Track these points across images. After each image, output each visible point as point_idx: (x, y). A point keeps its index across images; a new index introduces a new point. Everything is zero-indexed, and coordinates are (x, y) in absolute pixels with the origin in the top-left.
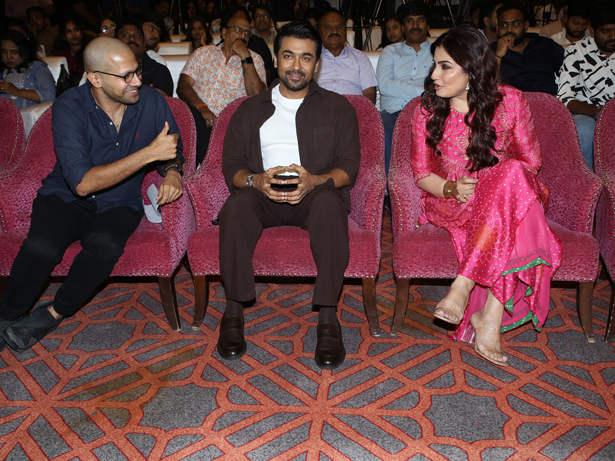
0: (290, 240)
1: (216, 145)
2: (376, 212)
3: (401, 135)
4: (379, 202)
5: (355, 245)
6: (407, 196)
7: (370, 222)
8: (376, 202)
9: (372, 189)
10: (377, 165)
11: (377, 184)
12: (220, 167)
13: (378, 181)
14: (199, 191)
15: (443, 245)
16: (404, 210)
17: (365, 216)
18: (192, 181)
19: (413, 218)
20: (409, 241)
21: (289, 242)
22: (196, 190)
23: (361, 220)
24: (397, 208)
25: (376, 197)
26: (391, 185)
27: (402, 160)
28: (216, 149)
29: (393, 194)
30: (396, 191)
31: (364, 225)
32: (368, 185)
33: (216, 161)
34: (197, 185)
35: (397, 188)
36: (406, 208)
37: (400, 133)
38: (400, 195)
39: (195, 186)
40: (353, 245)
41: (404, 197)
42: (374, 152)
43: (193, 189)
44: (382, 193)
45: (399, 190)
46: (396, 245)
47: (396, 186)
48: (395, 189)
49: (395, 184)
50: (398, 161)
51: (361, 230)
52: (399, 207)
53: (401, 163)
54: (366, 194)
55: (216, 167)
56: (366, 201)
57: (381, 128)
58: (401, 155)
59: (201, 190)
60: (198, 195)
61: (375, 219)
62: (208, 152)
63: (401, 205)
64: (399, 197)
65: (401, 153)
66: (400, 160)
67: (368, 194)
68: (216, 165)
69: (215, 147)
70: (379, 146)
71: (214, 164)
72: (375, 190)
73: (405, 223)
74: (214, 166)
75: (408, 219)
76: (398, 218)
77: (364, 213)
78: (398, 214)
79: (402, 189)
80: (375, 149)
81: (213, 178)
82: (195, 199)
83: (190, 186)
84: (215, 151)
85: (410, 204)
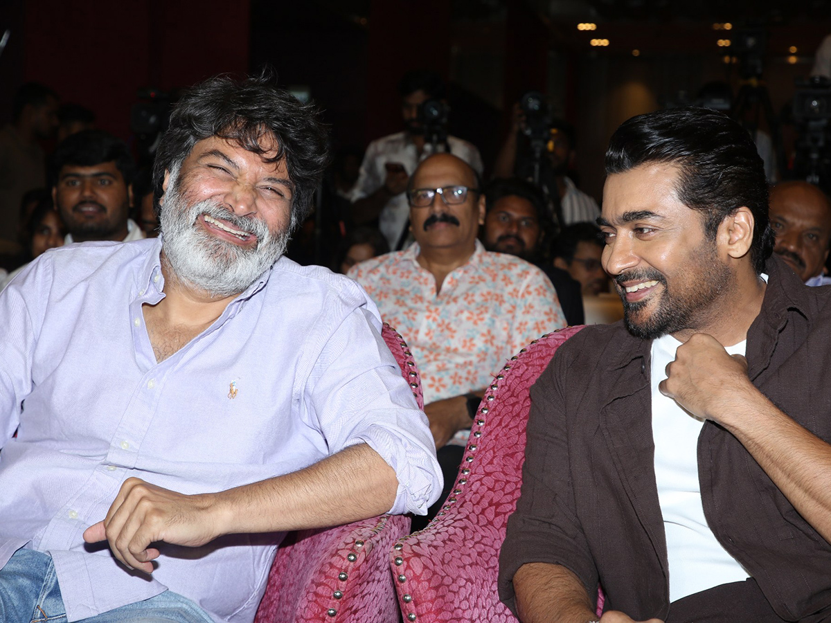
1: (489, 455)
12: (504, 525)
14: (436, 588)
18: (415, 548)
22: (429, 581)
28: (489, 469)
33: (491, 504)
34: (431, 566)
39: (425, 567)
43: (417, 578)
55: (491, 523)
59: (441, 585)
60: (432, 601)
62: (461, 476)
68: (491, 517)
69: (485, 462)
71: (483, 512)
74: (483, 522)
81: (479, 554)
82: (419, 616)
83: (408, 567)
84: (488, 474)
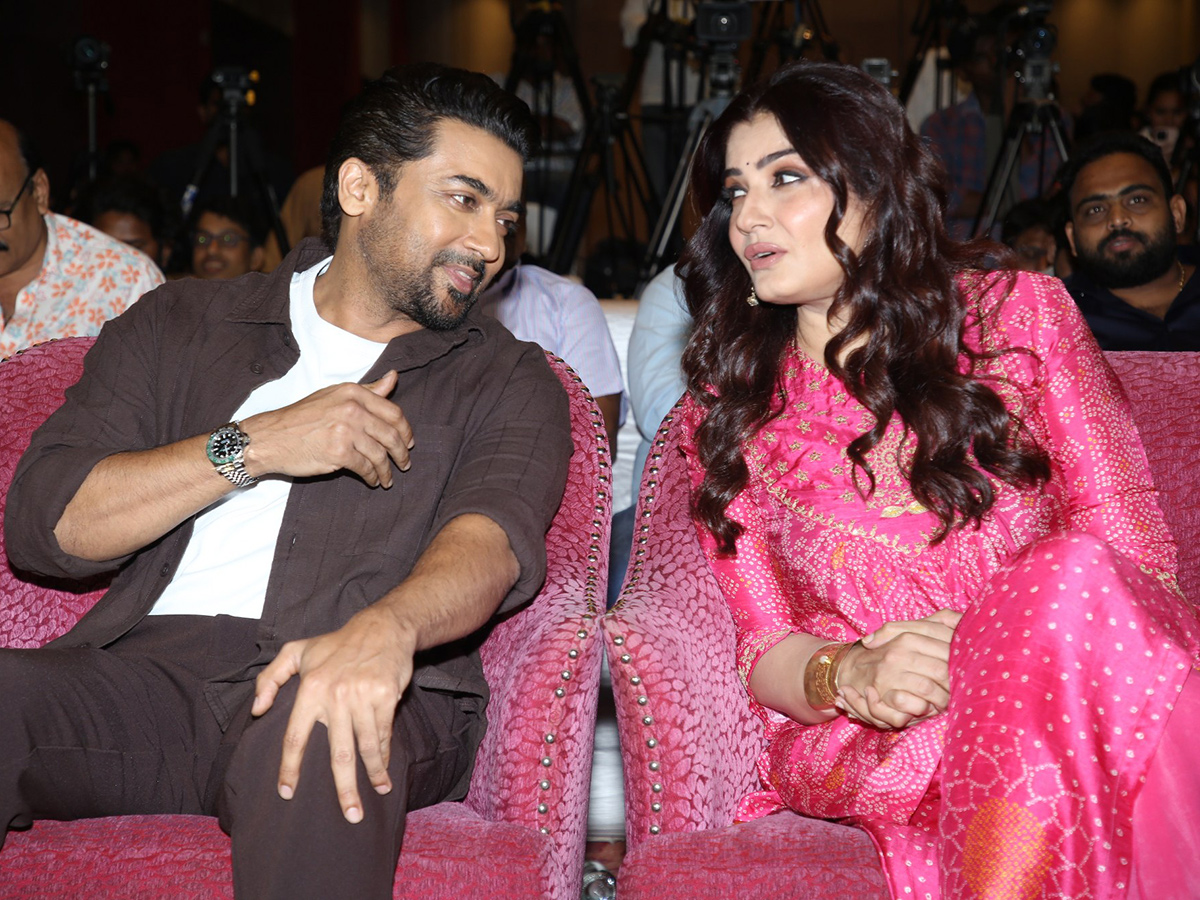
0: (187, 855)
2: (554, 749)
3: (669, 483)
4: (570, 710)
5: (457, 877)
6: (678, 685)
7: (527, 791)
8: (557, 705)
9: (539, 654)
10: (571, 581)
11: (560, 631)
13: (568, 620)
15: (824, 884)
16: (664, 741)
17: (510, 767)
19: (703, 778)
20: (680, 860)
21: (181, 863)
23: (494, 788)
24: (639, 734)
25: (555, 687)
26: (614, 637)
27: (669, 569)
29: (623, 674)
30: (634, 663)
31: (505, 805)
32: (528, 643)
35: (636, 650)
36: (676, 735)
37: (667, 476)
38: (649, 679)
40: (450, 874)
41: (666, 687)
42: (564, 539)
44: (578, 672)
45: (647, 657)
46: (626, 878)
47: (633, 642)
48: (630, 651)
49: (631, 633)
50: (653, 571)
51: (488, 824)
52: (646, 733)
53: (666, 576)
54: (517, 678)
56: (514, 704)
57: (600, 457)
58: (669, 552)
61: (549, 779)
63: (657, 722)
64: (647, 687)
65: (666, 545)
66: (661, 568)
67: (523, 675)
70: (586, 518)
72: (553, 655)
73: (669, 797)
75: (684, 779)
76: (642, 777)
77: (505, 752)
78: (642, 761)
79: (656, 655)
80: (569, 530)
85: (690, 721)
